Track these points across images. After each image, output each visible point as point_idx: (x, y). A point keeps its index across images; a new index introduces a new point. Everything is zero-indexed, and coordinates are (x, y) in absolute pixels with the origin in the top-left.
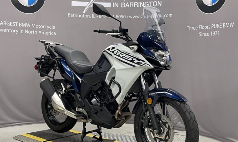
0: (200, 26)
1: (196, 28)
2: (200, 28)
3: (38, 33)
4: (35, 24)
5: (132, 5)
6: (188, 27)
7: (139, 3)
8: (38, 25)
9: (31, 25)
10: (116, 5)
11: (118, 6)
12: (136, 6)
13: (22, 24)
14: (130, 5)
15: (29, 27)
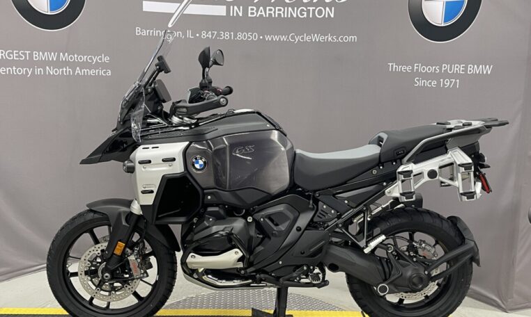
0: (417, 66)
1: (409, 68)
2: (417, 70)
3: (74, 72)
4: (66, 54)
5: (272, 12)
6: (391, 64)
7: (286, 8)
8: (74, 55)
9: (59, 56)
10: (237, 11)
11: (241, 15)
12: (281, 14)
13: (39, 55)
14: (268, 12)
15: (55, 59)
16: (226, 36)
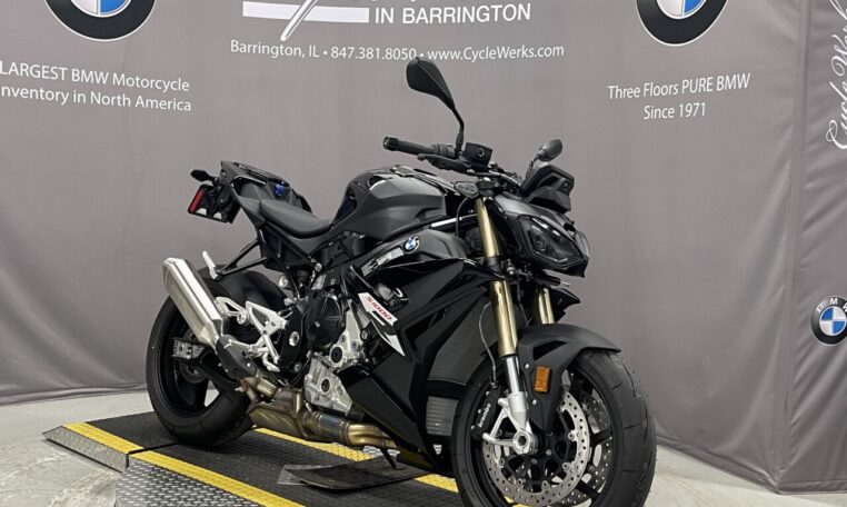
0: (647, 87)
1: (636, 92)
2: (648, 93)
3: (134, 102)
4: (123, 76)
5: (438, 16)
6: (611, 87)
7: (459, 8)
8: (134, 78)
9: (111, 77)
10: (386, 15)
11: (391, 20)
12: (451, 18)
13: (80, 75)
14: (432, 16)
15: (104, 82)
16: (368, 53)
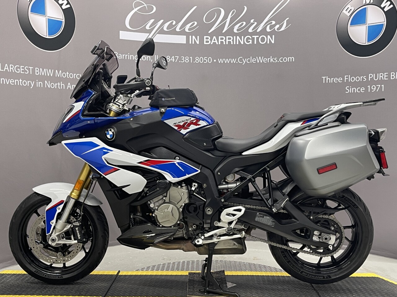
0: (346, 77)
1: (340, 80)
2: (347, 80)
3: (66, 87)
4: (60, 71)
6: (324, 77)
7: (235, 37)
8: (66, 73)
9: (54, 73)
11: (198, 43)
12: (230, 42)
13: (39, 71)
14: (220, 40)
15: (51, 75)
16: (186, 60)
